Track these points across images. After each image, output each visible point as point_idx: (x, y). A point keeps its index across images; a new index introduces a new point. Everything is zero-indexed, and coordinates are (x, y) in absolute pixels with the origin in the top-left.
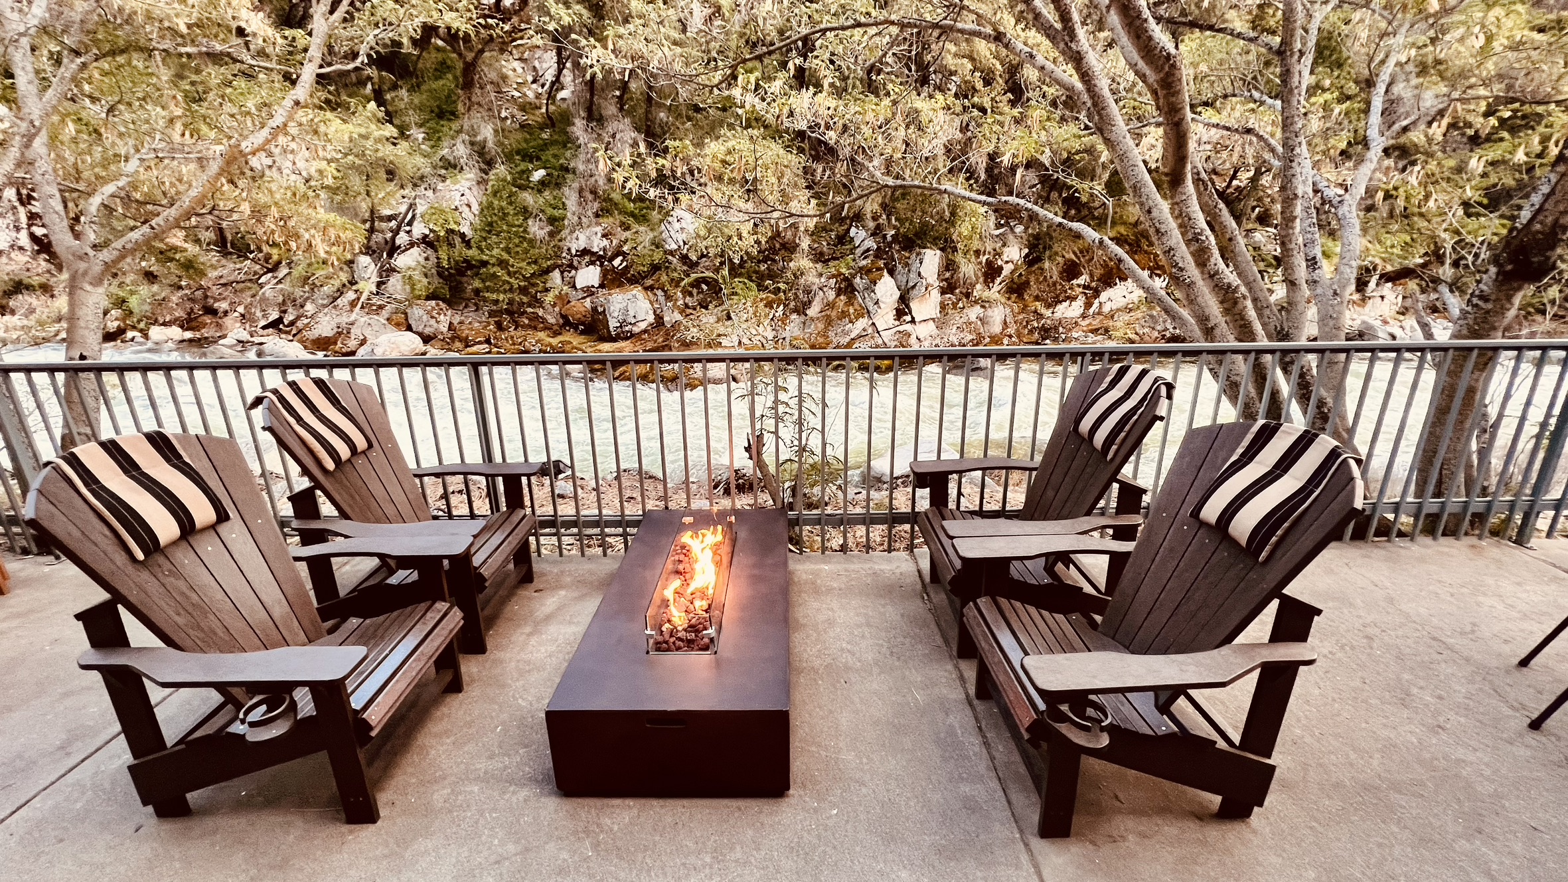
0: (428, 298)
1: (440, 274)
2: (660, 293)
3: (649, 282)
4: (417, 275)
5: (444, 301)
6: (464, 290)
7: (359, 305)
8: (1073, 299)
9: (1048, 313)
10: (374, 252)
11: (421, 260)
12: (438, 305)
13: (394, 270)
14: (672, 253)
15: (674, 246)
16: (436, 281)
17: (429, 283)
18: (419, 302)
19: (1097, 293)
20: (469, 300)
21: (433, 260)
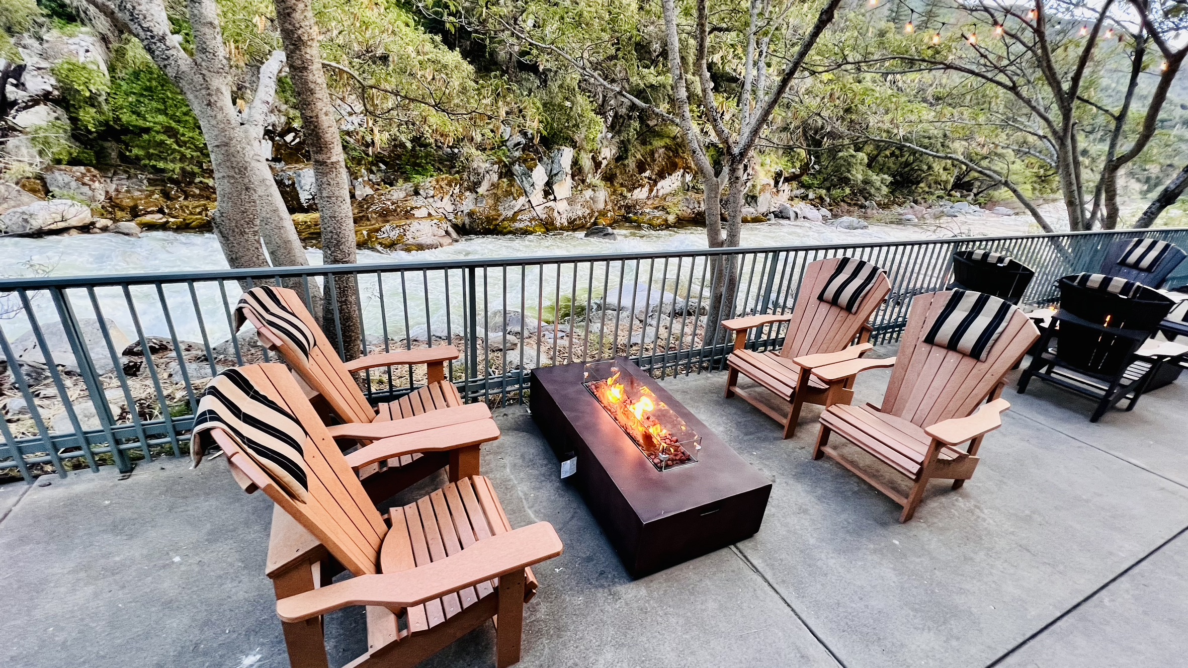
0: (73, 163)
5: (94, 167)
8: (642, 186)
9: (629, 195)
11: (52, 119)
12: (87, 171)
13: (14, 130)
14: (349, 134)
15: (350, 128)
17: (69, 146)
18: (60, 166)
19: (656, 182)
20: (117, 166)
21: (68, 120)
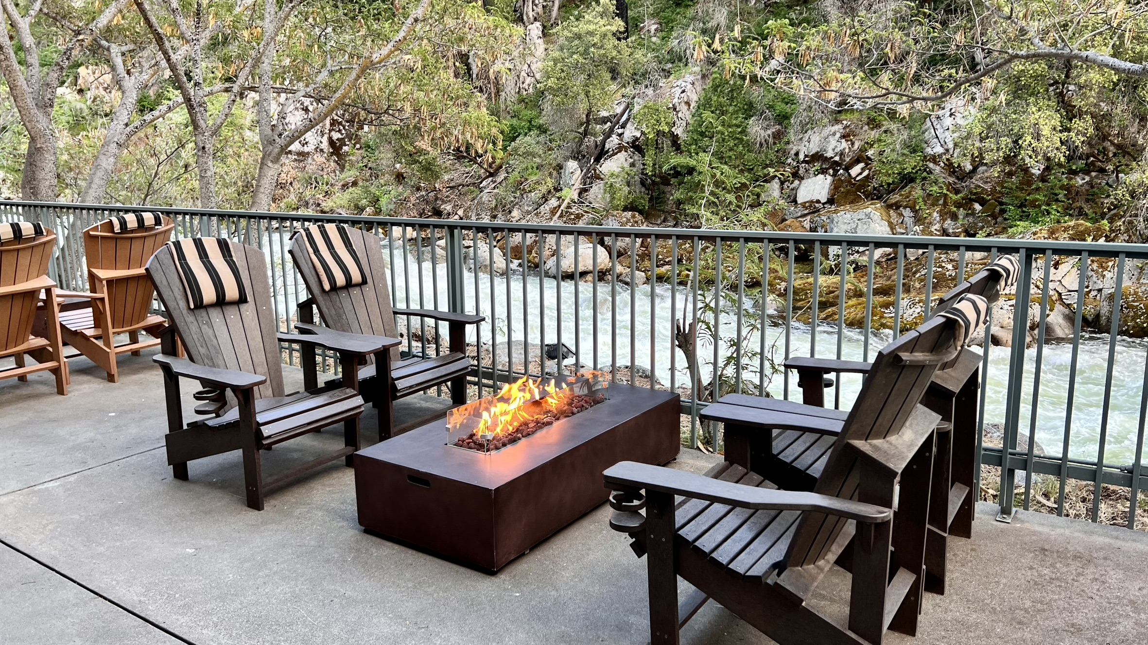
0: (625, 209)
1: (643, 183)
2: (907, 213)
3: (895, 198)
4: (619, 183)
5: (641, 212)
6: (664, 202)
7: (558, 214)
10: (584, 156)
11: (626, 166)
12: (633, 217)
13: (599, 178)
14: (934, 159)
15: (939, 150)
16: (638, 188)
17: (629, 193)
18: (615, 213)
20: (669, 213)
21: (639, 166)
